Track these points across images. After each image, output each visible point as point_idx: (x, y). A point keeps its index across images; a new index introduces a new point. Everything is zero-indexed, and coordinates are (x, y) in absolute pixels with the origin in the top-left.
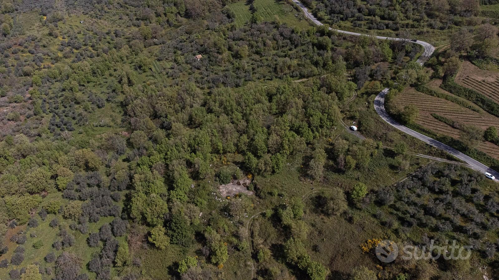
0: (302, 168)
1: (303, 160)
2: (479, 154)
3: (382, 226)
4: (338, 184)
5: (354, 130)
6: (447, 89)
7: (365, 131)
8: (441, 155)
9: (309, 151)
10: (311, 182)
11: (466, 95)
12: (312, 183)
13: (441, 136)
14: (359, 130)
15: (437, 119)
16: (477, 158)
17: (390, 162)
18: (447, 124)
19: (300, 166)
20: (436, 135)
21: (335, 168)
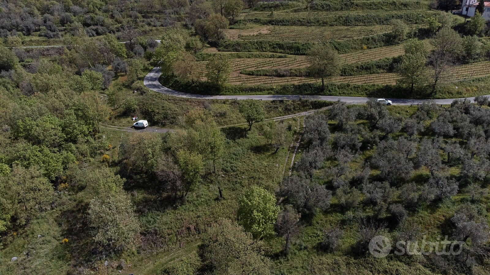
0: (66, 246)
1: (60, 225)
2: (342, 88)
3: (362, 260)
4: (189, 229)
5: (143, 128)
6: (231, 49)
7: (165, 118)
8: (304, 106)
9: (65, 198)
10: (115, 264)
11: (257, 48)
12: (120, 267)
13: (279, 88)
14: (152, 123)
15: (253, 75)
16: (344, 93)
17: (247, 145)
18: (269, 76)
19: (55, 243)
20: (272, 89)
21: (155, 201)
